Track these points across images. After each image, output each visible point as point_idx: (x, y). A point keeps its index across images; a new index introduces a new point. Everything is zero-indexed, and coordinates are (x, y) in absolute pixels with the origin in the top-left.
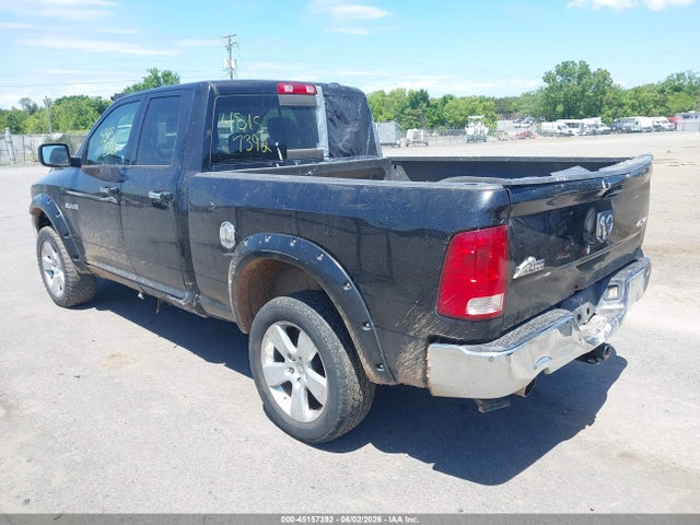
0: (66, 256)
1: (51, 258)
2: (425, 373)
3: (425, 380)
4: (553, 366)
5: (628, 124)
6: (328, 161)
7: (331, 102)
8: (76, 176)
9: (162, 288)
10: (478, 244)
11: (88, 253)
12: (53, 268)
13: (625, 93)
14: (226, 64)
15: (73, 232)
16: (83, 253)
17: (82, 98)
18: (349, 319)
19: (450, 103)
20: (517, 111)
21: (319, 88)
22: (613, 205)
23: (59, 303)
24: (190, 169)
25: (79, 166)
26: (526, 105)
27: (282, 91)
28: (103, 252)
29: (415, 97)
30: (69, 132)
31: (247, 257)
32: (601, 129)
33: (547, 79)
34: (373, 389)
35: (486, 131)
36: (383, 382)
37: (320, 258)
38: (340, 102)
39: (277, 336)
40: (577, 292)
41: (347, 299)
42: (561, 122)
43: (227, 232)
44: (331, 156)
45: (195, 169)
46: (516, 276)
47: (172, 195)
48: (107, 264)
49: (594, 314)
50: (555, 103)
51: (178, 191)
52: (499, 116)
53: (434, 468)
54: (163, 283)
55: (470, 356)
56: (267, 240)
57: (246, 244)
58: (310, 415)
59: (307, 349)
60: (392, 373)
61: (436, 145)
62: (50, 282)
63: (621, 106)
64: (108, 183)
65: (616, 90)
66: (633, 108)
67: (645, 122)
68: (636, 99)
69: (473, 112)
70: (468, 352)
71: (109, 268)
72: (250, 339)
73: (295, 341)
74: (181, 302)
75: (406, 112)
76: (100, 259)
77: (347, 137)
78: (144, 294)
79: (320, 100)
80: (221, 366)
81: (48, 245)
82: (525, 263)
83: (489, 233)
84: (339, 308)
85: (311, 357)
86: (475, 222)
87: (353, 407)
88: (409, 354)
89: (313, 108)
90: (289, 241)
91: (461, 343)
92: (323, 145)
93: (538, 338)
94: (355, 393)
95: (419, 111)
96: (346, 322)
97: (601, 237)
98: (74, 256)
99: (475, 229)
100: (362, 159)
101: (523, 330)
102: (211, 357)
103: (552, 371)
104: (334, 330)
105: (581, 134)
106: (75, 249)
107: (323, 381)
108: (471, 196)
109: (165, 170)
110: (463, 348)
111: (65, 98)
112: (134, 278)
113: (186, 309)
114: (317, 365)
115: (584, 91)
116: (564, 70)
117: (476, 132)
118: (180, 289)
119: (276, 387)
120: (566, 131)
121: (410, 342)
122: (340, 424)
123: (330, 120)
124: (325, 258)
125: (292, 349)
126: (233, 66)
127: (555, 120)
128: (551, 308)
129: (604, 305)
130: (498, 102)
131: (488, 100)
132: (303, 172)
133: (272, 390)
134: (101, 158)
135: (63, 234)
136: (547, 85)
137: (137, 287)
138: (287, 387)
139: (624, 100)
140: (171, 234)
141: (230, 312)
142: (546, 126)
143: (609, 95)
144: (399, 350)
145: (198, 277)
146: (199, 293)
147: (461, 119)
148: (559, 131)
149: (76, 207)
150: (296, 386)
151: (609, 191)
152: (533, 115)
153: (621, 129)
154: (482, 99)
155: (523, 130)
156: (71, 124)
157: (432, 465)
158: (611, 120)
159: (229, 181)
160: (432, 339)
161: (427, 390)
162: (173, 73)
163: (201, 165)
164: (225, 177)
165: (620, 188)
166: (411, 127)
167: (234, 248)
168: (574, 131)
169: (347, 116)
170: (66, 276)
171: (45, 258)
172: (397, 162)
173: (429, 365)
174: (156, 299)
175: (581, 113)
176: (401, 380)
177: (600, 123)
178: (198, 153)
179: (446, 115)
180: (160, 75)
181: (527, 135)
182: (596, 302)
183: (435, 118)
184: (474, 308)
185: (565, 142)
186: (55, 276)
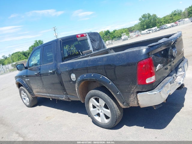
0: (28, 93)
1: (24, 95)
2: (138, 102)
3: (138, 104)
4: (172, 92)
5: (164, 27)
6: (93, 52)
7: (91, 37)
8: (27, 72)
9: (57, 96)
10: (145, 64)
11: (34, 91)
12: (25, 98)
13: (161, 19)
14: (55, 35)
15: (29, 87)
16: (33, 91)
17: (18, 52)
18: (113, 92)
19: (116, 32)
20: (134, 30)
21: (87, 34)
22: (176, 46)
23: (28, 106)
24: (59, 62)
25: (27, 69)
26: (136, 28)
27: (78, 37)
28: (38, 90)
29: (106, 32)
30: (17, 62)
31: (80, 82)
32: (157, 30)
33: (140, 20)
34: (123, 110)
35: (127, 37)
36: (126, 107)
37: (101, 77)
38: (93, 37)
39: (93, 101)
40: (171, 71)
41: (111, 87)
42: (146, 30)
43: (73, 76)
44: (94, 51)
45: (60, 62)
46: (157, 70)
47: (55, 70)
48: (40, 93)
49: (177, 77)
50: (144, 26)
51: (57, 69)
52: (129, 32)
53: (145, 128)
54: (57, 94)
55: (149, 94)
56: (85, 76)
57: (79, 78)
58: (107, 121)
59: (102, 103)
60: (128, 104)
61: (115, 44)
62: (25, 101)
63: (161, 22)
64: (36, 71)
65: (159, 19)
66: (165, 22)
67: (169, 25)
68: (165, 20)
69: (122, 33)
70: (149, 93)
71: (41, 94)
72: (85, 104)
73: (98, 102)
74: (63, 98)
75: (105, 37)
76: (38, 92)
77: (97, 45)
78: (52, 99)
79: (88, 37)
80: (77, 113)
81: (22, 92)
82: (158, 66)
83: (147, 60)
84: (109, 90)
85: (104, 105)
86: (143, 58)
87: (119, 116)
88: (132, 98)
89: (87, 39)
90: (91, 75)
91: (146, 91)
92: (91, 49)
93: (166, 85)
94: (118, 112)
95: (108, 36)
96: (112, 93)
97: (175, 55)
98: (30, 93)
99: (143, 60)
100: (102, 50)
101: (161, 84)
102: (74, 112)
103: (171, 94)
104: (109, 96)
105: (152, 32)
106: (30, 91)
107: (109, 111)
108: (140, 51)
109: (52, 64)
110: (147, 93)
111: (14, 53)
112: (48, 95)
113: (65, 100)
114: (106, 107)
115: (150, 21)
116: (144, 16)
117: (124, 38)
118: (62, 95)
119: (95, 116)
120: (148, 32)
121: (132, 94)
122: (116, 121)
123: (91, 42)
124: (102, 77)
125: (98, 104)
126: (57, 35)
127: (145, 30)
128: (166, 77)
129: (179, 74)
130: (128, 29)
131: (125, 29)
132: (88, 56)
133: (94, 116)
134: (32, 65)
135: (26, 88)
136: (140, 21)
137: (50, 97)
138: (98, 115)
139: (162, 21)
140: (57, 80)
141: (78, 98)
142: (143, 32)
143: (157, 20)
144: (129, 97)
145: (67, 91)
146: (68, 95)
147: (120, 35)
148: (146, 33)
149: (29, 80)
150: (101, 114)
151: (174, 43)
152: (138, 30)
153: (163, 28)
154: (124, 29)
155: (137, 35)
156: (17, 59)
157: (144, 127)
158: (159, 27)
159: (71, 63)
160: (138, 92)
161: (139, 107)
162: (41, 40)
163: (61, 61)
164: (69, 62)
165: (176, 41)
166: (107, 40)
167: (76, 80)
168: (151, 32)
169: (95, 40)
170: (29, 99)
171: (22, 95)
172: (111, 49)
173: (139, 99)
174: (56, 99)
175: (151, 26)
176: (131, 106)
177: (157, 28)
178: (60, 58)
179: (115, 35)
180: (38, 41)
181: (138, 36)
182: (177, 73)
183: (113, 37)
184: (148, 81)
185: (149, 35)
186: (26, 99)
